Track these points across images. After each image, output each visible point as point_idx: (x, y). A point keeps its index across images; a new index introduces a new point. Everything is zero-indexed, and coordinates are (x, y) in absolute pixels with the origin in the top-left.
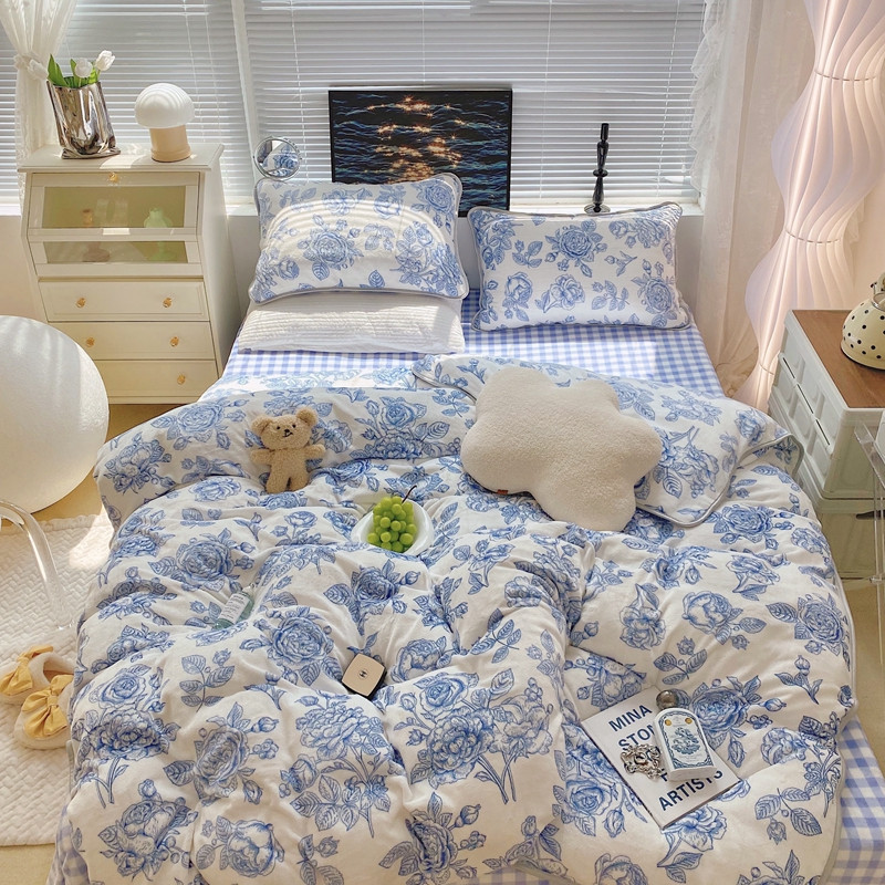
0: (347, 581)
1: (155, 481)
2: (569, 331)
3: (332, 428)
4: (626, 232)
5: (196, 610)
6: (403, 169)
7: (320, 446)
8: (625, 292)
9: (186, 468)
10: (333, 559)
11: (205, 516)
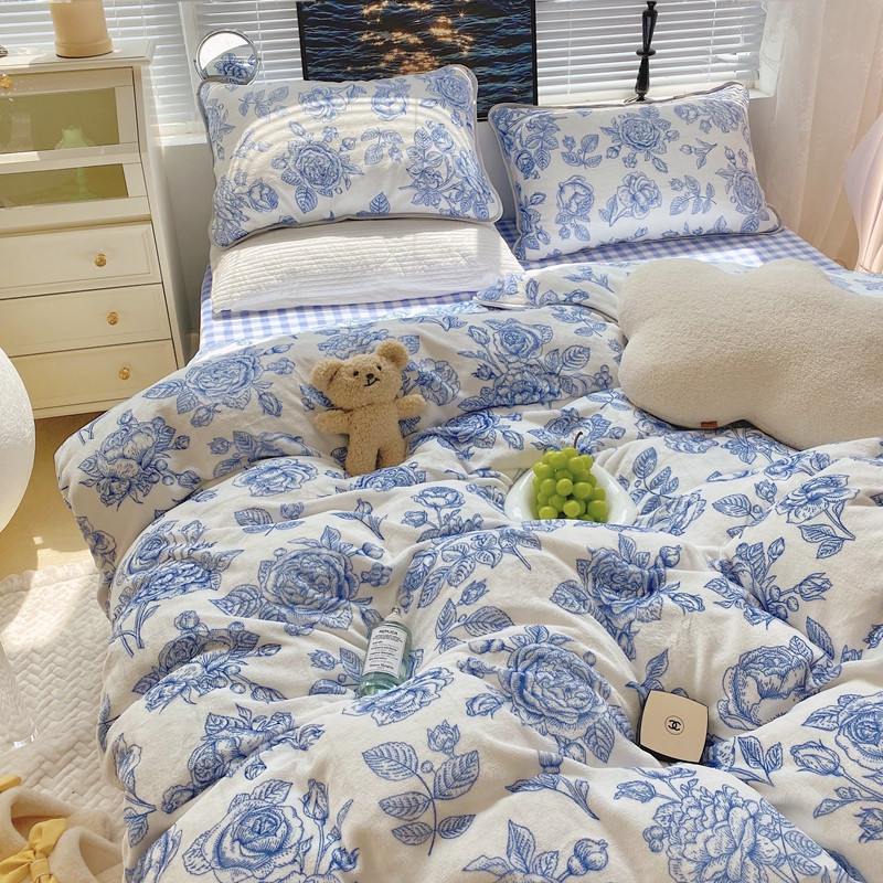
0: (574, 575)
1: (168, 481)
2: (640, 248)
3: (428, 369)
4: (697, 115)
5: (322, 665)
6: (399, 62)
7: (416, 397)
8: (710, 189)
9: (218, 452)
10: (537, 543)
11: (276, 516)
